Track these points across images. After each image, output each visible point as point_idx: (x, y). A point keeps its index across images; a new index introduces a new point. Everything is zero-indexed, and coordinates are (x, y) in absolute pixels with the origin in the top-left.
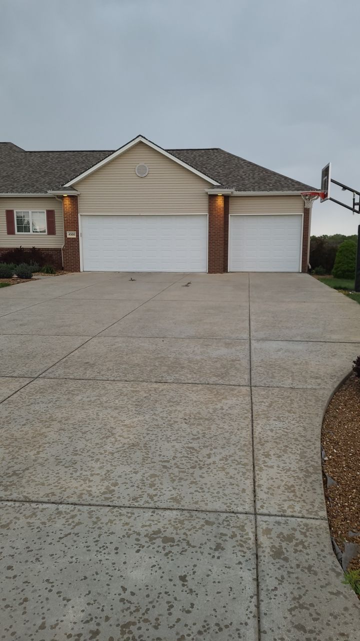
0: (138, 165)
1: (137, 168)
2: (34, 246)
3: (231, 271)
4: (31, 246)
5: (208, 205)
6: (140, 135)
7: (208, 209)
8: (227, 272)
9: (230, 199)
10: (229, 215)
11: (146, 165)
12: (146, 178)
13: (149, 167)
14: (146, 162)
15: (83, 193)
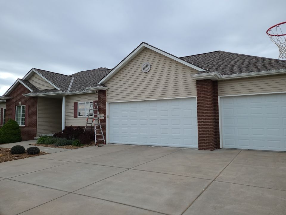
0: (144, 64)
1: (142, 66)
3: (224, 147)
5: (196, 89)
6: (143, 43)
7: (196, 93)
8: (219, 148)
9: (218, 83)
10: (219, 97)
11: (148, 64)
12: (148, 73)
13: (151, 65)
14: (148, 61)
15: (109, 88)
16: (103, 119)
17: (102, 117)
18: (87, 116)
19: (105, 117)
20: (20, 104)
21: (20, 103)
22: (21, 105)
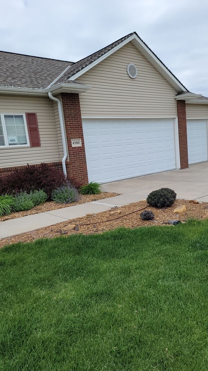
5: (176, 109)
6: (135, 33)
7: (176, 113)
11: (135, 66)
14: (135, 63)
16: (80, 148)
17: (76, 144)
18: (10, 144)
19: (83, 144)
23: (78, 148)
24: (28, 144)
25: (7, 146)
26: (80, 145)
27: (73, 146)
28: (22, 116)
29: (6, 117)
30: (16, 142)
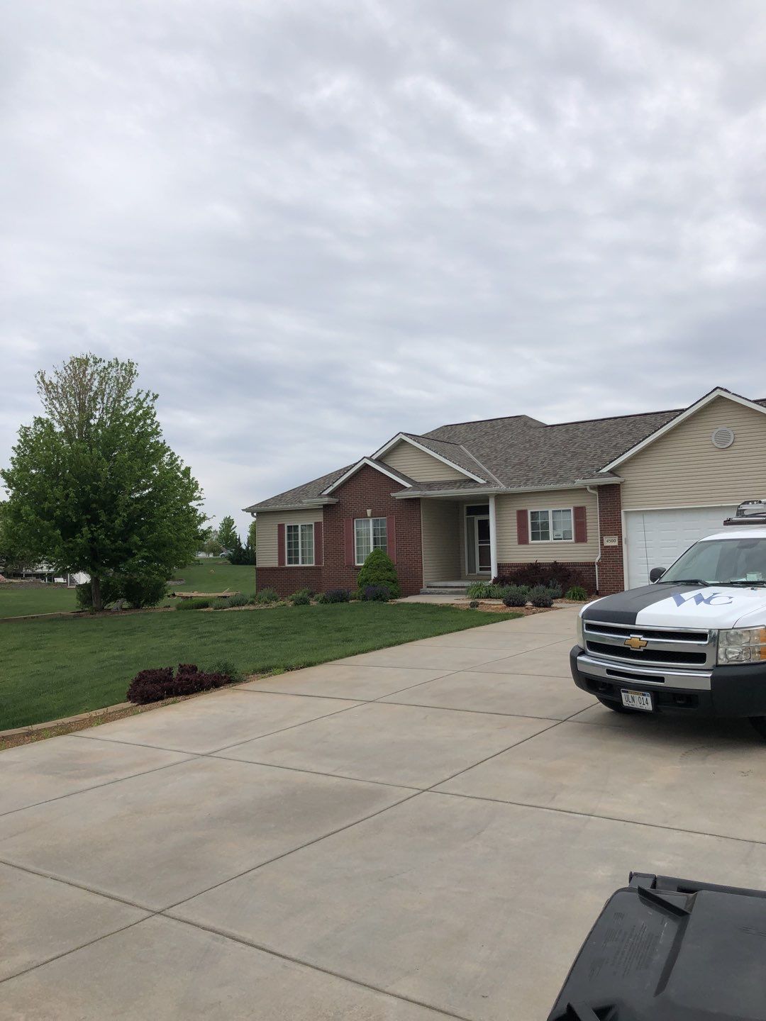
0: (718, 430)
1: (714, 434)
2: (555, 559)
4: (551, 560)
6: (718, 388)
11: (728, 430)
12: (730, 448)
13: (735, 432)
14: (730, 425)
15: (629, 479)
16: (615, 546)
17: (611, 542)
18: (554, 539)
19: (620, 542)
20: (369, 515)
21: (369, 512)
22: (372, 517)
23: (612, 547)
24: (573, 540)
25: (551, 540)
26: (616, 544)
27: (606, 544)
28: (570, 510)
29: (553, 511)
30: (562, 537)
